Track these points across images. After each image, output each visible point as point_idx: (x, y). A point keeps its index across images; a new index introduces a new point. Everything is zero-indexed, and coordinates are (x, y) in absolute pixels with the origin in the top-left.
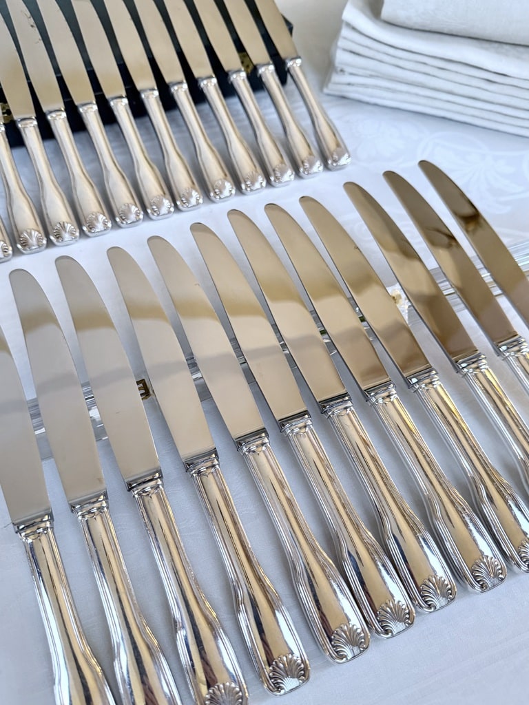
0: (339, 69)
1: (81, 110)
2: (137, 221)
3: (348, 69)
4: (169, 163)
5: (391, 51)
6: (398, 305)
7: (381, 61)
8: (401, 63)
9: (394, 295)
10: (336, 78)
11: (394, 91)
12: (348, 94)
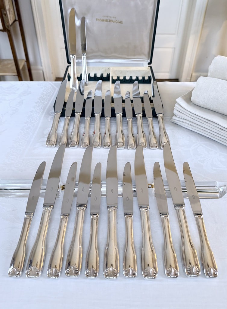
0: (175, 115)
3: (178, 116)
10: (174, 118)
12: (177, 123)
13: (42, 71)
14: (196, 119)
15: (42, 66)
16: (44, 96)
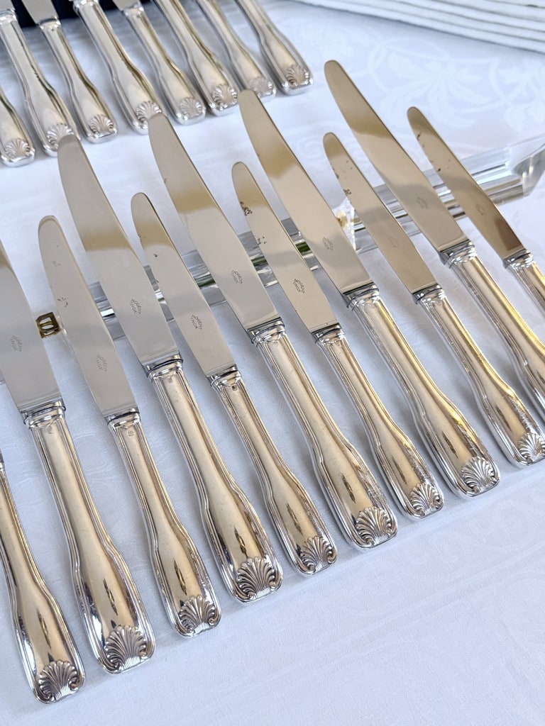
6: (344, 229)
9: (339, 217)
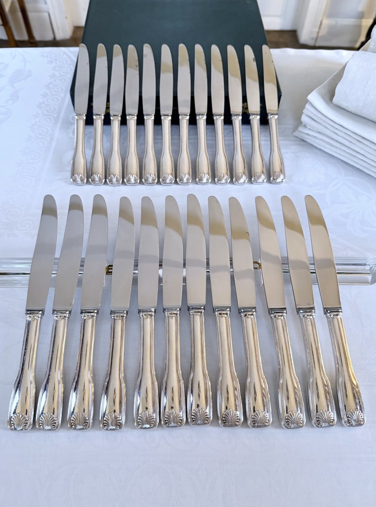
0: (303, 124)
1: (145, 117)
2: (153, 183)
3: (308, 127)
4: (180, 157)
5: (332, 123)
7: (326, 127)
8: (336, 131)
10: (301, 129)
11: (332, 145)
12: (306, 140)
13: (46, 15)
14: (342, 134)
15: (46, 3)
16: (57, 81)
